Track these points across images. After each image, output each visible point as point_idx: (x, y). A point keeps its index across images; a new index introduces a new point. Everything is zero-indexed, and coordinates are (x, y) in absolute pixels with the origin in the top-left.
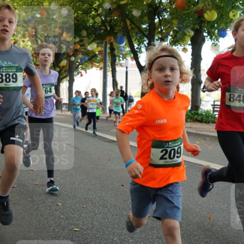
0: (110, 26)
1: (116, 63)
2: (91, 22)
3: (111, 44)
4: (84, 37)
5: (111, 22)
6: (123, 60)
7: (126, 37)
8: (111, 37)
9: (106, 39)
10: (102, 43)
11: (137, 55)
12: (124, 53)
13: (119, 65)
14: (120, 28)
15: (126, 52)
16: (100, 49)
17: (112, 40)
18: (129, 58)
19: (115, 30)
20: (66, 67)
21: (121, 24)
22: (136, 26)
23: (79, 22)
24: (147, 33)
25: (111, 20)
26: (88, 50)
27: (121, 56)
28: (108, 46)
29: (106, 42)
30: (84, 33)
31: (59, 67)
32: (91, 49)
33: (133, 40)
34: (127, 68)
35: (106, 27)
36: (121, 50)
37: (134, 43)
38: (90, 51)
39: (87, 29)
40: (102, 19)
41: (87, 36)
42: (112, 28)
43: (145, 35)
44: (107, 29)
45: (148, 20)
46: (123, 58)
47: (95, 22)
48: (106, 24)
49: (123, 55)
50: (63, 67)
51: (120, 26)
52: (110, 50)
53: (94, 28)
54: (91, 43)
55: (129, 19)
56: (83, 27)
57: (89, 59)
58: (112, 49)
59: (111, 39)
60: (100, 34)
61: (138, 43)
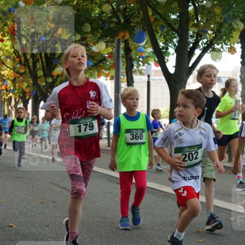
0: (125, 17)
1: (134, 70)
2: (97, 11)
3: (126, 42)
4: (88, 33)
5: (126, 11)
6: (143, 65)
7: (146, 32)
8: (125, 32)
9: (118, 35)
10: (114, 42)
11: (164, 58)
12: (145, 55)
13: (138, 73)
14: (139, 20)
15: (147, 54)
16: (110, 50)
17: (127, 37)
18: (152, 63)
19: (131, 22)
20: (61, 76)
21: (139, 13)
22: (162, 17)
23: (80, 12)
24: (176, 27)
25: (125, 9)
26: (93, 52)
27: (141, 59)
28: (122, 45)
29: (119, 40)
30: (88, 28)
31: (53, 76)
32: (98, 51)
33: (157, 36)
34: (149, 76)
35: (118, 18)
36: (141, 52)
37: (159, 41)
38: (97, 53)
39: (91, 21)
40: (113, 7)
41: (92, 32)
42: (127, 21)
43: (174, 30)
44: (120, 21)
45: (178, 8)
46: (144, 63)
47: (102, 12)
48: (119, 14)
49: (143, 58)
50: (58, 76)
51: (139, 17)
52: (124, 51)
53: (102, 20)
54: (97, 42)
55: (151, 7)
56: (86, 18)
57: (95, 65)
58: (128, 50)
59: (125, 35)
60: (110, 29)
61: (164, 42)
